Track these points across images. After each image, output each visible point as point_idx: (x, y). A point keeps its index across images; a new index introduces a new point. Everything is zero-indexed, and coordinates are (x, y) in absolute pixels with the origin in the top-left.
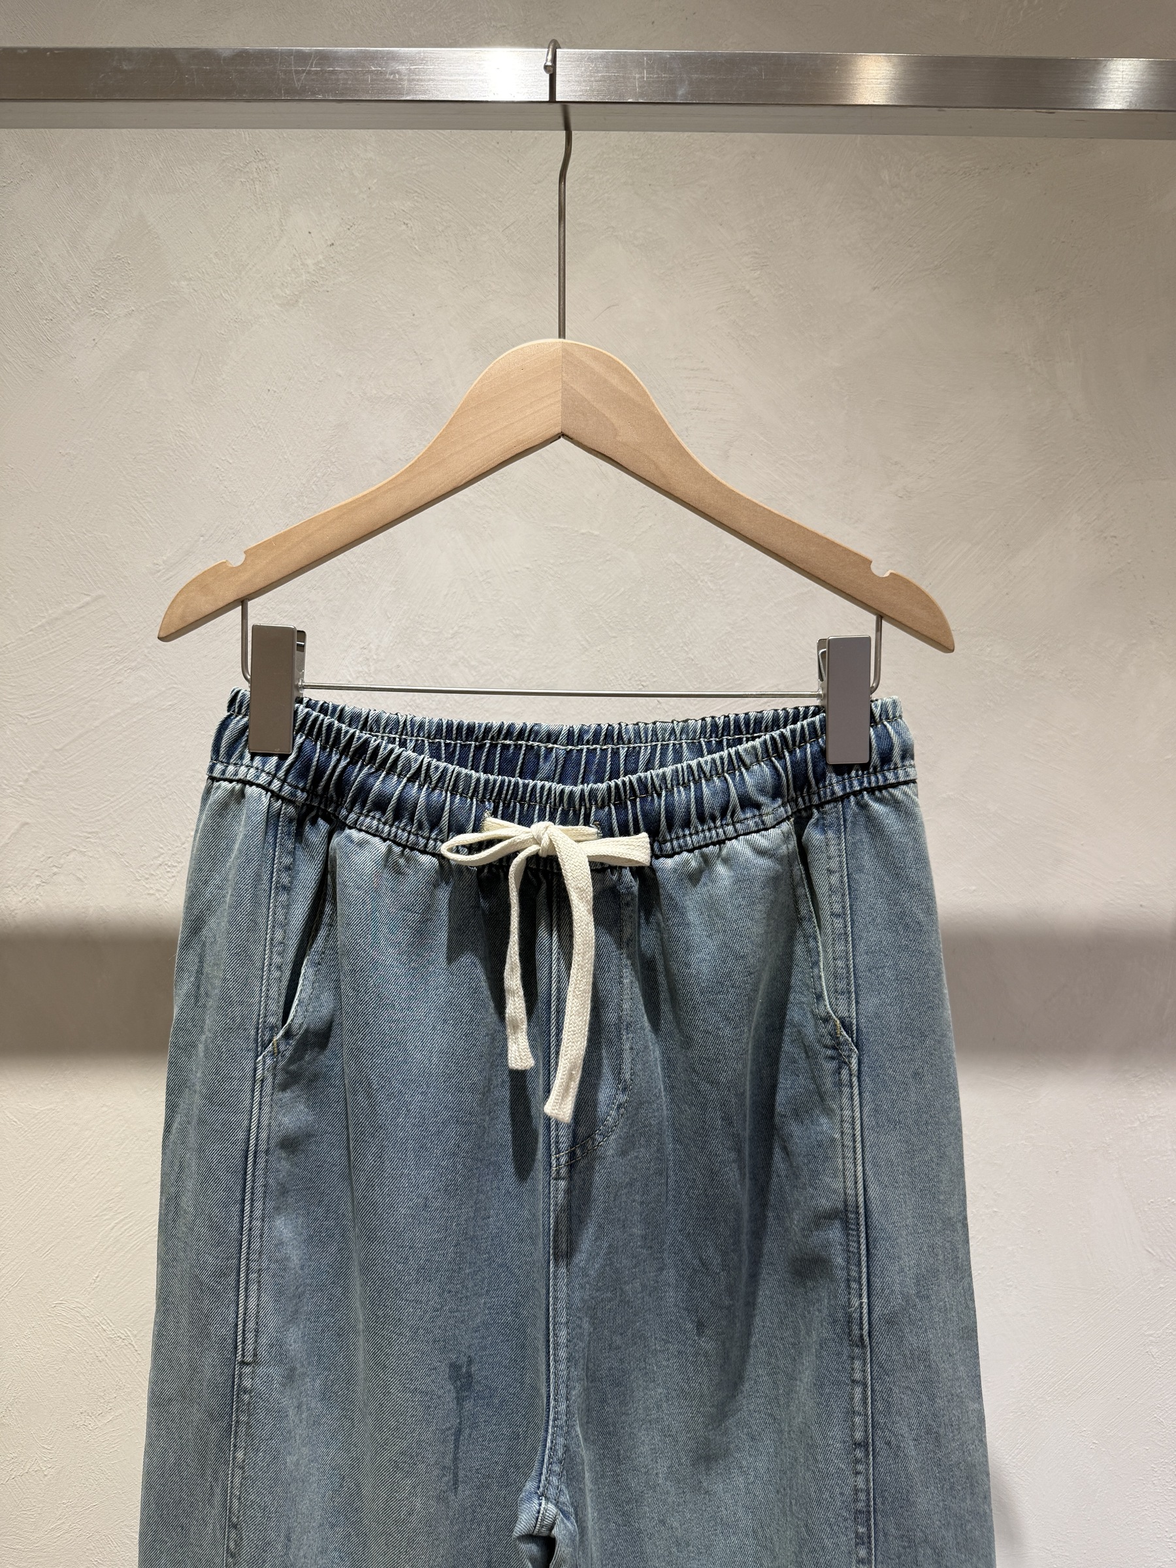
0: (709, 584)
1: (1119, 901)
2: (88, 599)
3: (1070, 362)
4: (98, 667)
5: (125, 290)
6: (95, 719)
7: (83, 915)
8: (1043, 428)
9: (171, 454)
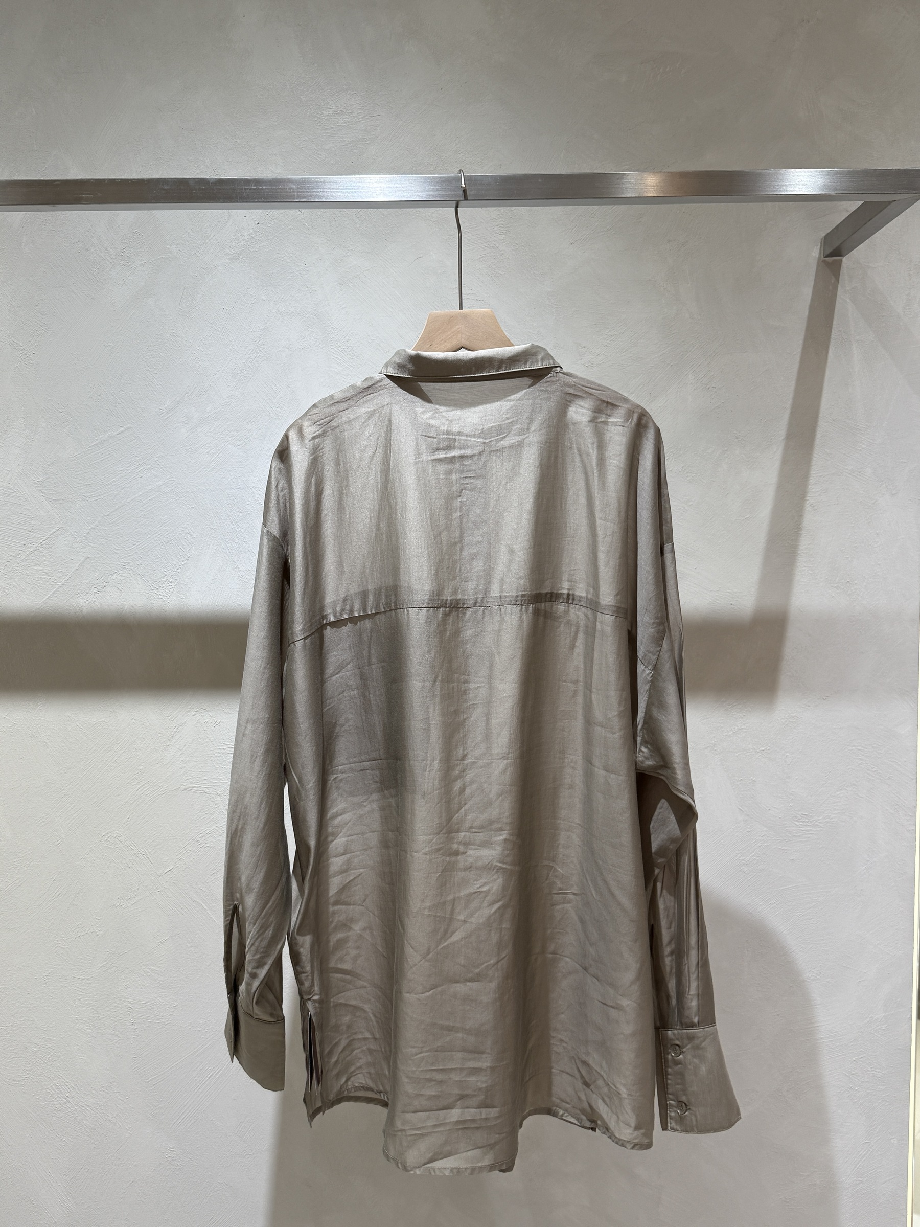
1: (718, 602)
2: (122, 429)
3: (688, 284)
4: (129, 468)
5: (140, 251)
6: (127, 498)
7: (122, 610)
8: (672, 324)
9: (168, 345)
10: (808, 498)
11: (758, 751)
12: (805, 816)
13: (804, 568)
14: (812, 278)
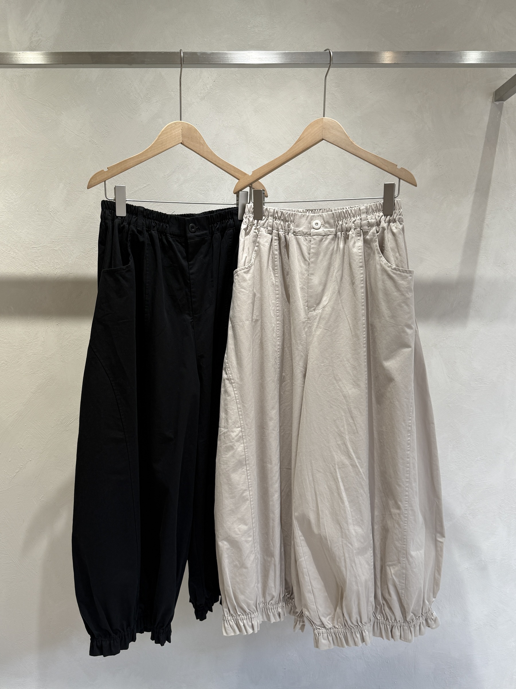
0: (322, 180)
1: (440, 273)
2: (145, 185)
3: (428, 113)
4: (148, 205)
5: (156, 95)
8: (420, 133)
10: (485, 221)
11: (458, 347)
12: (480, 379)
13: (483, 256)
14: (489, 112)
